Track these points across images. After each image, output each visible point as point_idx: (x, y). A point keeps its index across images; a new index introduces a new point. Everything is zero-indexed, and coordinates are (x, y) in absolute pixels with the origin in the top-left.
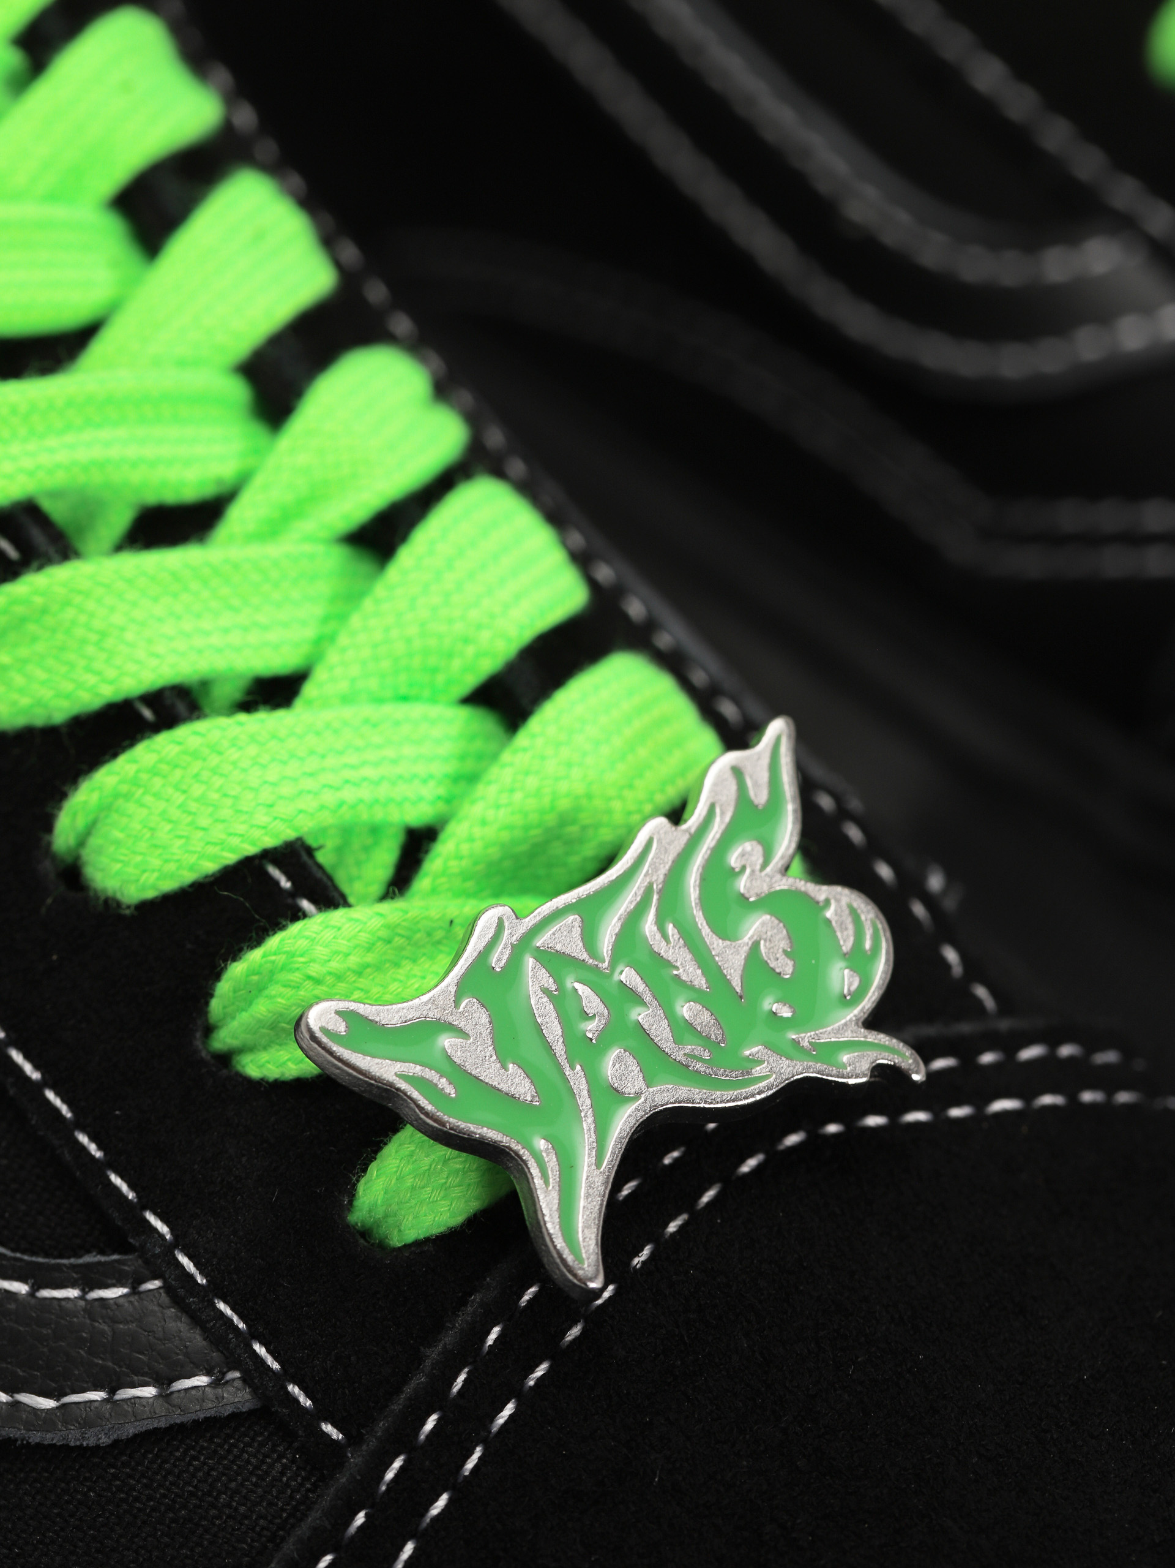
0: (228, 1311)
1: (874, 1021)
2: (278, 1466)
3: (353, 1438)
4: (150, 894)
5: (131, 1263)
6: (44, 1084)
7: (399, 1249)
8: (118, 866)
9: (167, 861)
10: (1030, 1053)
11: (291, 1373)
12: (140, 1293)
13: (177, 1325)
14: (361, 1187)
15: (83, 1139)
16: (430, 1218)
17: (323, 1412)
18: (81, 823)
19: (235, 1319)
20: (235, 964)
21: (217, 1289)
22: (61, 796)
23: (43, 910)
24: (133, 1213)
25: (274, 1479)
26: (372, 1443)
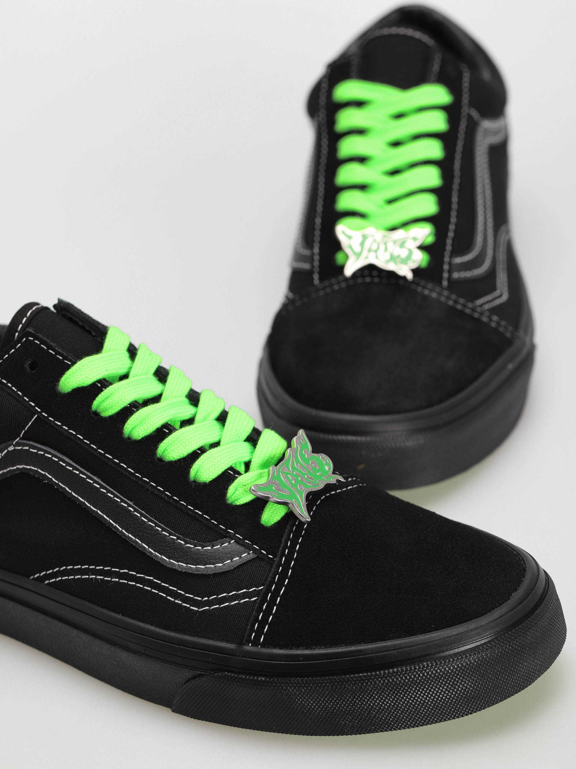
0: (248, 542)
1: (334, 473)
2: (263, 565)
3: (275, 556)
4: (210, 480)
5: (228, 539)
6: (203, 514)
7: (271, 526)
8: (204, 476)
9: (213, 473)
10: (350, 479)
11: (261, 548)
12: (231, 543)
13: (238, 547)
14: (262, 517)
15: (213, 521)
16: (275, 519)
17: (268, 554)
18: (195, 471)
19: (249, 542)
20: (230, 487)
21: (245, 539)
22: (190, 468)
23: (193, 488)
24: (225, 531)
25: (263, 567)
26: (278, 556)
